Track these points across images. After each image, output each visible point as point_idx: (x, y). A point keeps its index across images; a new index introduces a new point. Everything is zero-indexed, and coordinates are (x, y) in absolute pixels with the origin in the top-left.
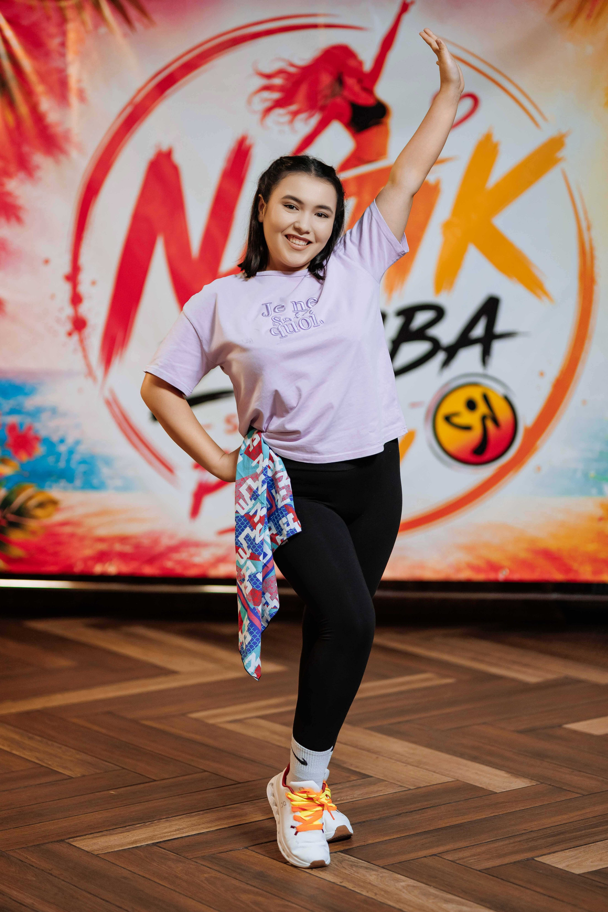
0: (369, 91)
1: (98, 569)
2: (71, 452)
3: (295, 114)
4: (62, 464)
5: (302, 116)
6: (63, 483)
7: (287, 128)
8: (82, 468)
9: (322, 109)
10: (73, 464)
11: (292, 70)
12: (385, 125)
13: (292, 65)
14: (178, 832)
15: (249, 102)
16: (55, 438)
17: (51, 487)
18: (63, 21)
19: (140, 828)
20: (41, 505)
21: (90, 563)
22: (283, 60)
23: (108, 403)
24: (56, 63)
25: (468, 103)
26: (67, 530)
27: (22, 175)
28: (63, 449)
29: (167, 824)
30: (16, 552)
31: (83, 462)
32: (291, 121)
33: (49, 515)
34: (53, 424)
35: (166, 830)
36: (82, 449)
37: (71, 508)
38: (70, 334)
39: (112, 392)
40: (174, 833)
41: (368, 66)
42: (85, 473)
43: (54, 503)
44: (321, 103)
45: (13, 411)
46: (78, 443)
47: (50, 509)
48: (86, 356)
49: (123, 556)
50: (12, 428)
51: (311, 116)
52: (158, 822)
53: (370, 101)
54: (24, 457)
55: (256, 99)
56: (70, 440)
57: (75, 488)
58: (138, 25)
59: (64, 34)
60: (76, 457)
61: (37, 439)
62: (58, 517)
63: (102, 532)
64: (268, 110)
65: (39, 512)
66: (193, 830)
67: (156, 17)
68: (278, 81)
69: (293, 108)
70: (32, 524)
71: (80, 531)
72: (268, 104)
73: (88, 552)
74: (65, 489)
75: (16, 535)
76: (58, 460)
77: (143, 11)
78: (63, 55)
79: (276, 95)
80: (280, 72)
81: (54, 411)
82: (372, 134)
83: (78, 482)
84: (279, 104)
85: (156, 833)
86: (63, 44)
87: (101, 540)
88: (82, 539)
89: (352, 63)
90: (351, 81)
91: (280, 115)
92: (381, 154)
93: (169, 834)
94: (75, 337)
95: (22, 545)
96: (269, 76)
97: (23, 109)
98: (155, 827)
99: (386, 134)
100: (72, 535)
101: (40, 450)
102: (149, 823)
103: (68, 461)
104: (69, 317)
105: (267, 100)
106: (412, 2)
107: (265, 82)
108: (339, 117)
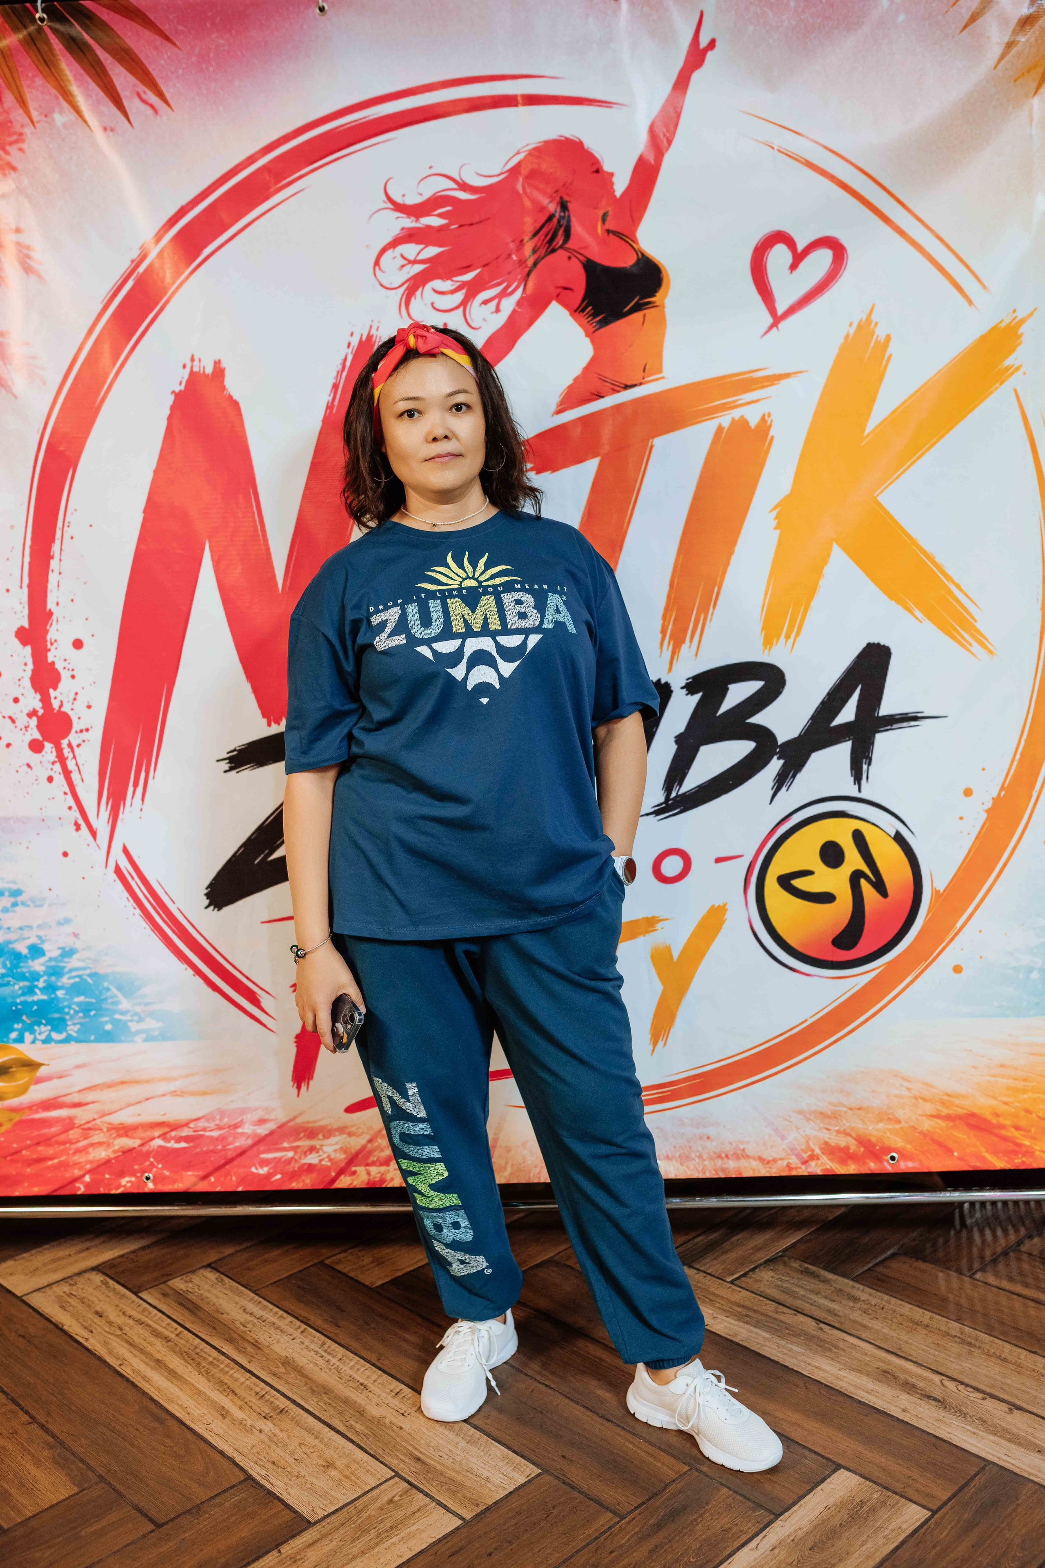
0: (626, 236)
2: (55, 972)
5: (488, 293)
9: (529, 277)
10: (61, 994)
11: (463, 195)
12: (660, 307)
13: (464, 186)
16: (22, 948)
17: (21, 1039)
23: (122, 875)
25: (824, 258)
28: (38, 965)
32: (466, 304)
33: (24, 1090)
34: (15, 921)
36: (76, 964)
38: (37, 747)
39: (128, 855)
41: (621, 182)
42: (86, 1009)
43: (31, 1065)
46: (68, 953)
47: (23, 1077)
48: (72, 790)
51: (504, 294)
53: (627, 261)
55: (393, 258)
56: (52, 950)
57: (70, 1040)
60: (66, 981)
64: (416, 283)
68: (434, 221)
69: (468, 277)
71: (82, 1115)
72: (417, 269)
73: (103, 1154)
74: (48, 1040)
76: (30, 990)
79: (432, 251)
80: (438, 202)
81: (17, 894)
82: (630, 327)
83: (73, 1029)
84: (436, 269)
87: (127, 1130)
88: (88, 1128)
91: (439, 291)
92: (651, 367)
94: (48, 752)
96: (416, 211)
99: (659, 325)
100: (69, 1124)
103: (51, 988)
104: (32, 714)
105: (415, 262)
106: (712, 44)
107: (409, 223)
108: (562, 294)
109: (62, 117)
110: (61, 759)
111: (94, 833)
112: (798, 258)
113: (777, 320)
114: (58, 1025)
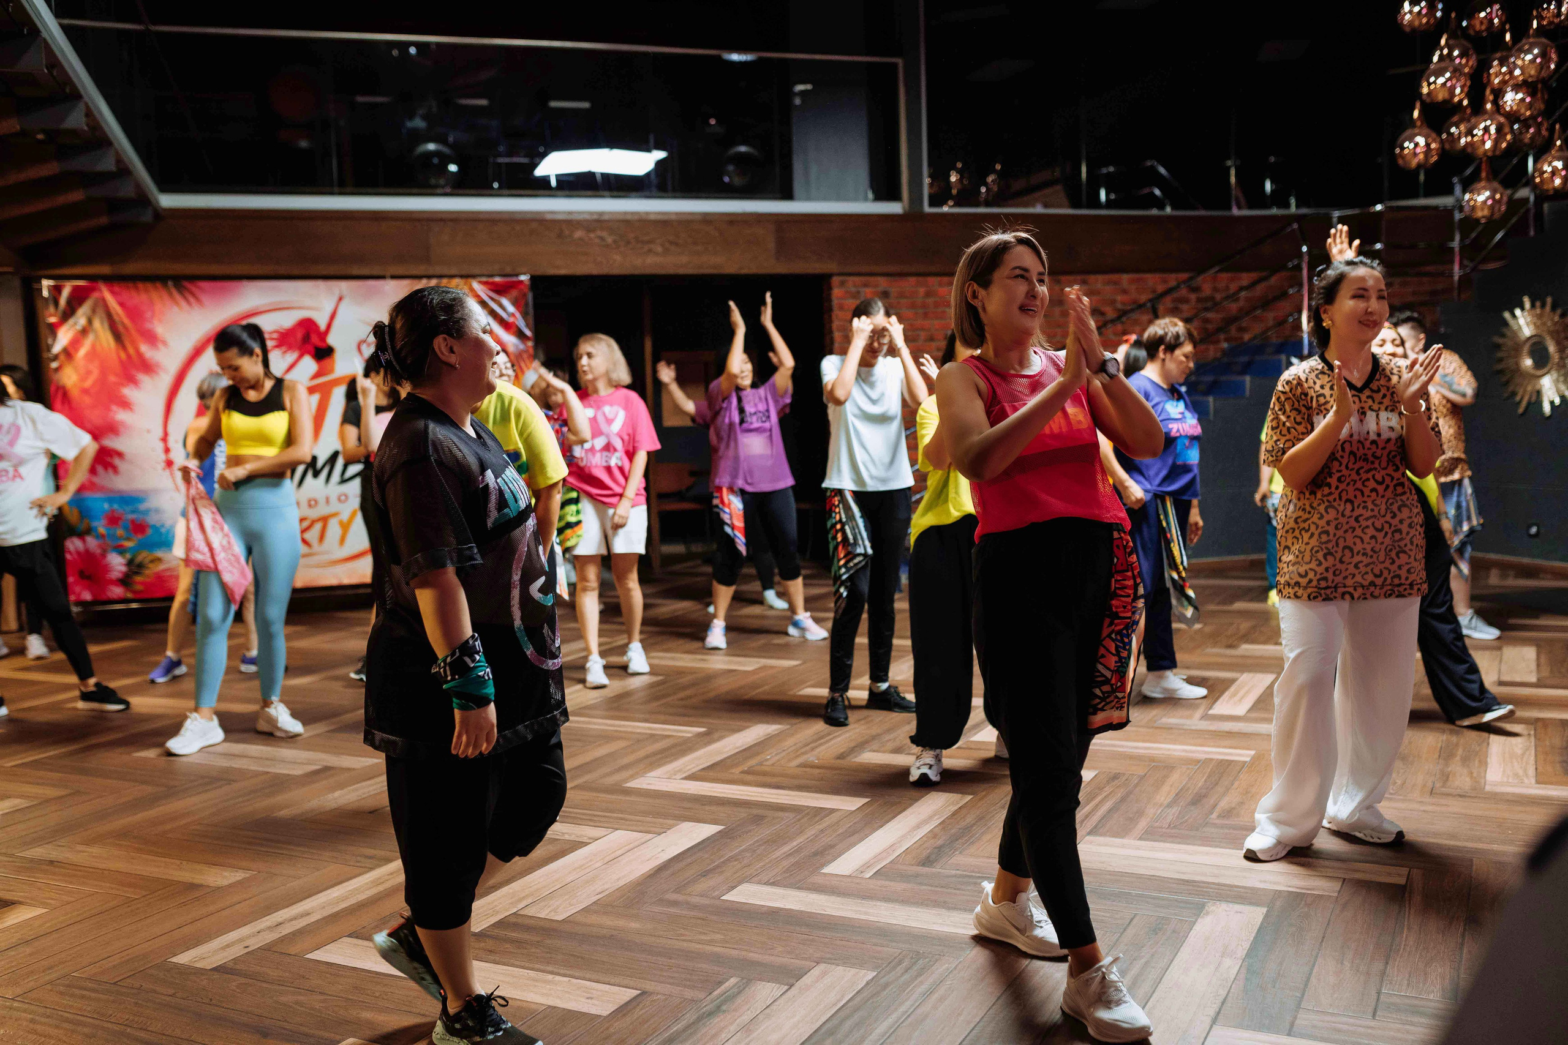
0: (324, 340)
3: (285, 352)
4: (163, 539)
7: (281, 360)
9: (300, 349)
11: (282, 330)
12: (333, 357)
13: (282, 328)
16: (156, 525)
17: (156, 552)
20: (152, 561)
24: (148, 326)
26: (168, 574)
27: (132, 386)
28: (163, 530)
30: (139, 588)
32: (283, 356)
33: (156, 567)
34: (156, 517)
38: (164, 469)
41: (323, 328)
43: (159, 560)
44: (299, 347)
45: (133, 512)
47: (155, 563)
48: (174, 481)
50: (133, 522)
51: (294, 353)
53: (325, 346)
54: (140, 537)
61: (148, 526)
62: (161, 567)
65: (150, 565)
69: (284, 349)
70: (147, 572)
72: (270, 347)
75: (138, 578)
77: (198, 300)
78: (152, 321)
79: (274, 343)
80: (275, 331)
81: (157, 511)
82: (326, 362)
84: (276, 347)
89: (314, 327)
90: (314, 336)
92: (331, 371)
94: (167, 471)
95: (142, 583)
96: (270, 333)
97: (131, 351)
99: (333, 362)
100: (171, 576)
101: (150, 531)
104: (162, 457)
108: (309, 353)
109: (175, 309)
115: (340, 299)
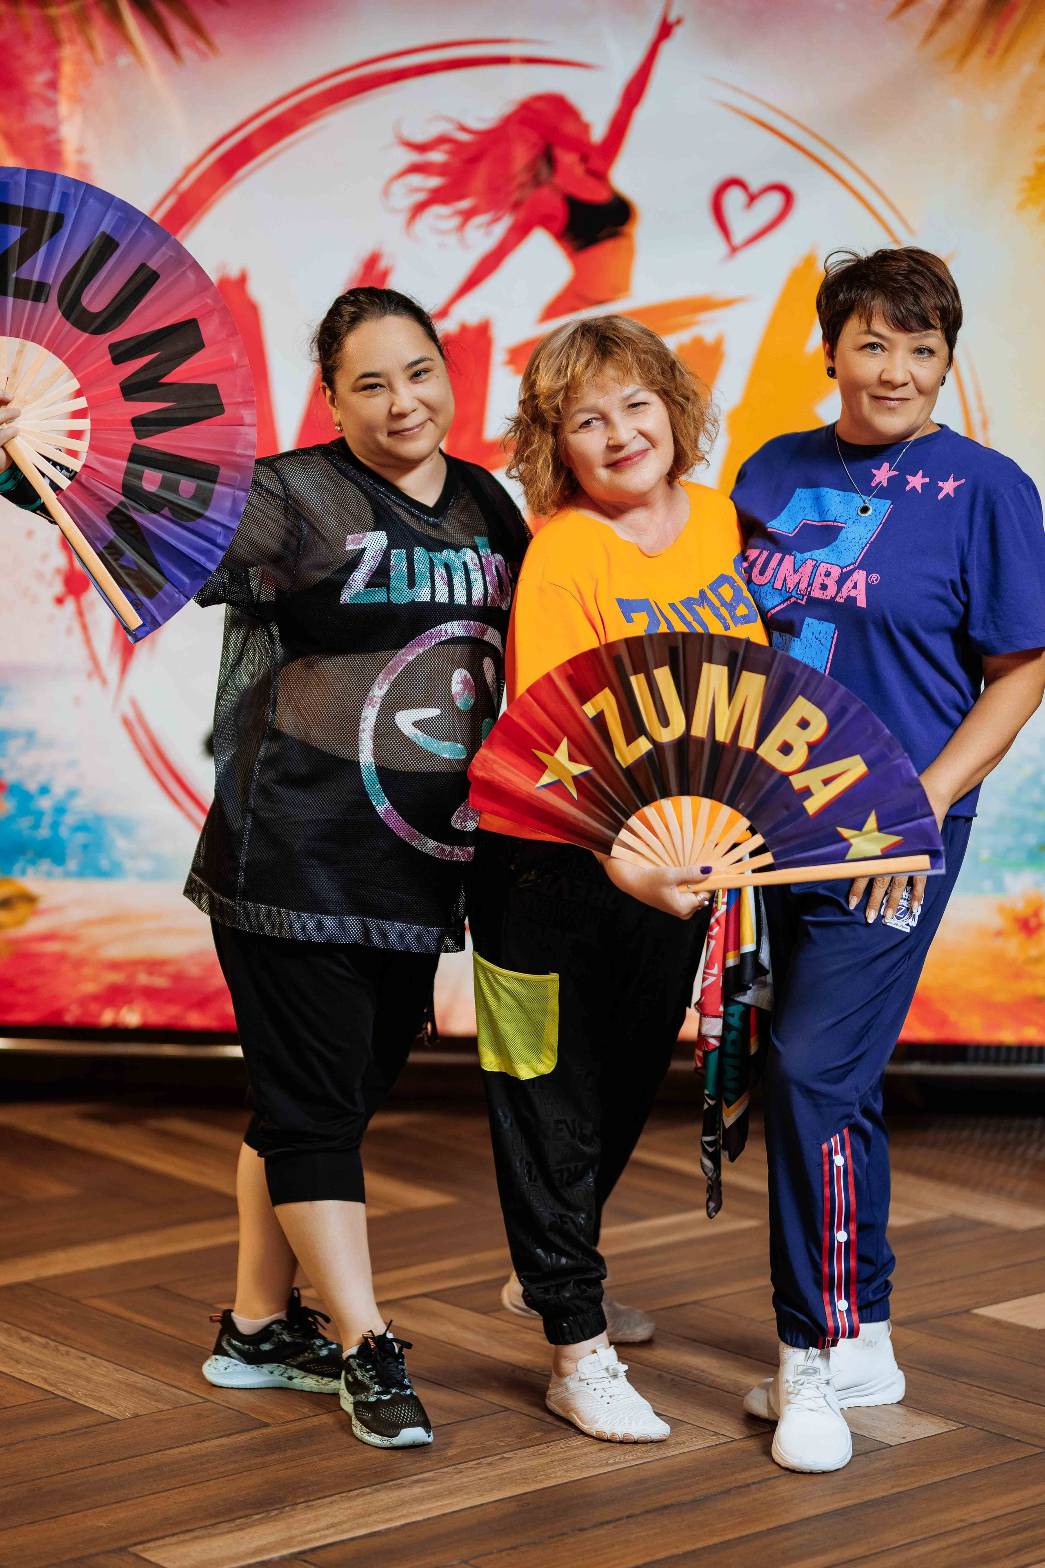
0: (600, 176)
1: (107, 1017)
2: (60, 810)
3: (468, 215)
4: (44, 832)
5: (481, 219)
6: (45, 865)
7: (452, 240)
8: (81, 838)
9: (516, 206)
10: (64, 832)
11: (463, 137)
12: (629, 236)
13: (463, 129)
14: (332, 1530)
15: (386, 191)
16: (32, 786)
17: (23, 872)
18: (55, 43)
19: (261, 1521)
20: (6, 904)
21: (93, 1007)
22: (448, 120)
23: (126, 723)
24: (39, 117)
25: (775, 201)
26: (53, 948)
28: (45, 804)
29: (310, 1515)
31: (82, 827)
32: (462, 227)
33: (21, 922)
34: (27, 760)
35: (309, 1528)
36: (79, 804)
37: (58, 909)
38: (60, 601)
39: (134, 704)
40: (327, 1532)
41: (598, 133)
42: (85, 847)
43: (29, 899)
44: (515, 197)
46: (72, 793)
47: (22, 910)
48: (88, 641)
49: (150, 994)
51: (496, 220)
52: (292, 1510)
53: (603, 196)
55: (399, 187)
56: (59, 789)
57: (68, 875)
58: (186, 52)
59: (55, 66)
60: (69, 819)
62: (35, 926)
63: (115, 952)
64: (420, 208)
66: (360, 1526)
67: (219, 39)
68: (437, 157)
69: (465, 204)
71: (74, 950)
72: (421, 197)
73: (90, 987)
74: (49, 875)
76: (36, 826)
77: (197, 28)
78: (52, 104)
79: (434, 182)
80: (442, 140)
81: (30, 736)
82: (604, 253)
83: (72, 865)
84: (437, 197)
85: (294, 1532)
86: (53, 85)
87: (115, 966)
88: (79, 963)
89: (569, 128)
90: (568, 159)
91: (440, 217)
92: (620, 289)
93: (318, 1535)
94: (70, 605)
96: (422, 148)
98: (290, 1520)
99: (630, 252)
100: (61, 957)
101: (5, 806)
102: (276, 1512)
103: (55, 826)
104: (58, 571)
105: (417, 190)
106: (679, 22)
107: (414, 157)
108: (545, 222)
109: (124, 61)
110: (80, 613)
111: (104, 681)
112: (752, 198)
113: (734, 250)
114: (59, 859)
115: (665, 30)
